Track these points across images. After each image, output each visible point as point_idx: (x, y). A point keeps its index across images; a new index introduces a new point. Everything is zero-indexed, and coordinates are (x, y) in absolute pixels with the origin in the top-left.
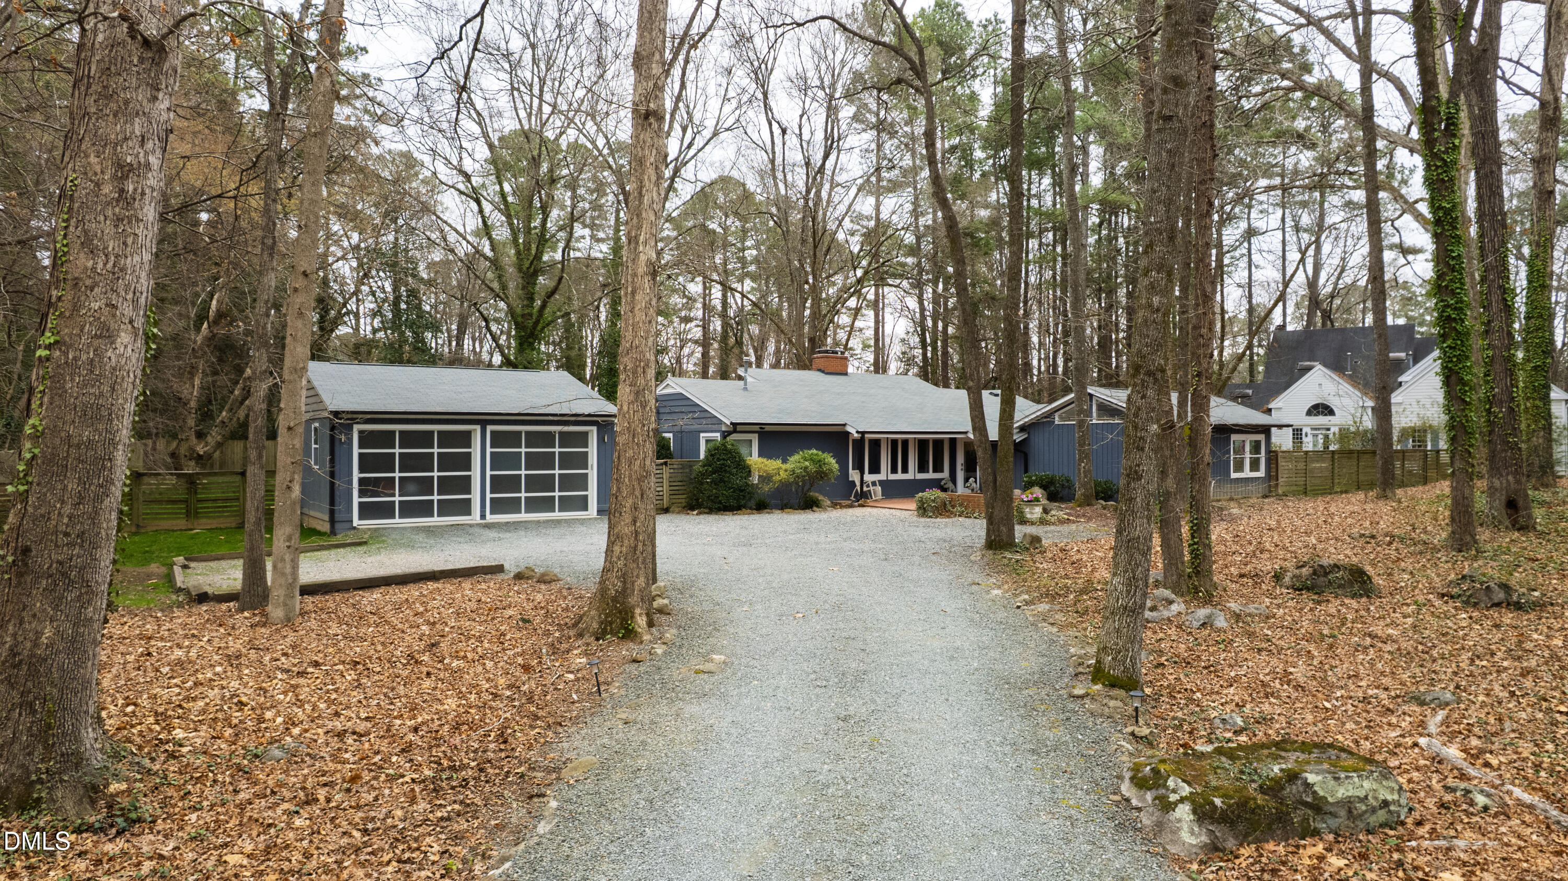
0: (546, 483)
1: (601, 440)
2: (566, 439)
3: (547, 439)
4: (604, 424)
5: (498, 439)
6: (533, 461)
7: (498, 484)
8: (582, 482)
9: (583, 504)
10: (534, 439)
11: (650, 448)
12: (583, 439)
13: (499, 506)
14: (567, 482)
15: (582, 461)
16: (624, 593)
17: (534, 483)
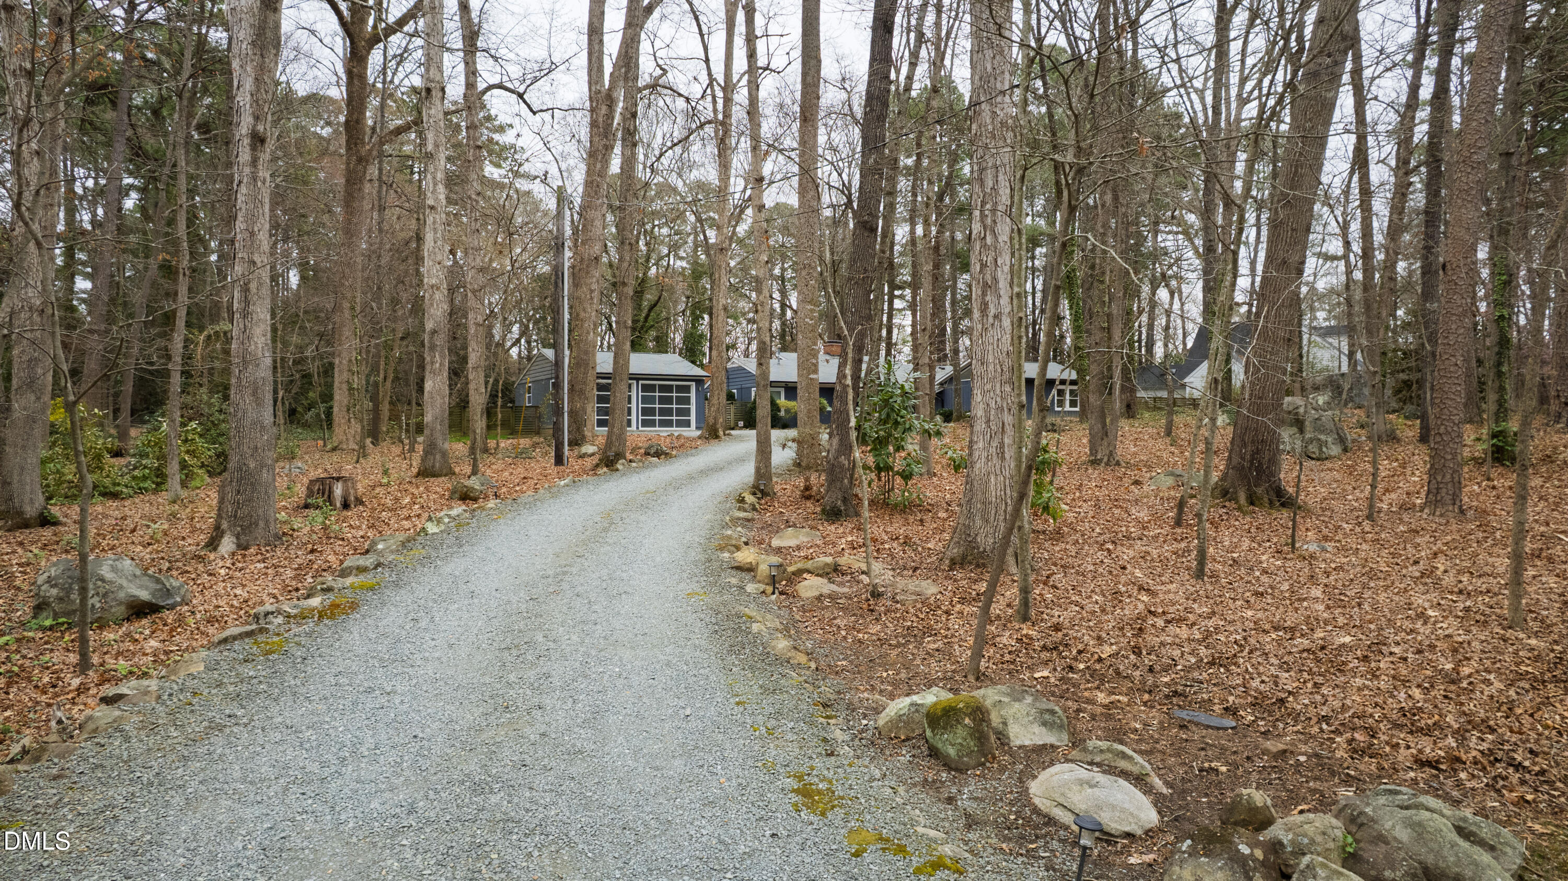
0: (669, 412)
1: (697, 390)
2: (680, 389)
3: (669, 389)
4: (699, 381)
5: (645, 388)
6: (662, 400)
7: (645, 412)
8: (687, 412)
9: (687, 424)
10: (663, 388)
11: (723, 396)
12: (687, 389)
13: (645, 423)
14: (680, 412)
15: (687, 401)
16: (715, 424)
17: (663, 412)
